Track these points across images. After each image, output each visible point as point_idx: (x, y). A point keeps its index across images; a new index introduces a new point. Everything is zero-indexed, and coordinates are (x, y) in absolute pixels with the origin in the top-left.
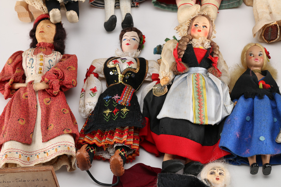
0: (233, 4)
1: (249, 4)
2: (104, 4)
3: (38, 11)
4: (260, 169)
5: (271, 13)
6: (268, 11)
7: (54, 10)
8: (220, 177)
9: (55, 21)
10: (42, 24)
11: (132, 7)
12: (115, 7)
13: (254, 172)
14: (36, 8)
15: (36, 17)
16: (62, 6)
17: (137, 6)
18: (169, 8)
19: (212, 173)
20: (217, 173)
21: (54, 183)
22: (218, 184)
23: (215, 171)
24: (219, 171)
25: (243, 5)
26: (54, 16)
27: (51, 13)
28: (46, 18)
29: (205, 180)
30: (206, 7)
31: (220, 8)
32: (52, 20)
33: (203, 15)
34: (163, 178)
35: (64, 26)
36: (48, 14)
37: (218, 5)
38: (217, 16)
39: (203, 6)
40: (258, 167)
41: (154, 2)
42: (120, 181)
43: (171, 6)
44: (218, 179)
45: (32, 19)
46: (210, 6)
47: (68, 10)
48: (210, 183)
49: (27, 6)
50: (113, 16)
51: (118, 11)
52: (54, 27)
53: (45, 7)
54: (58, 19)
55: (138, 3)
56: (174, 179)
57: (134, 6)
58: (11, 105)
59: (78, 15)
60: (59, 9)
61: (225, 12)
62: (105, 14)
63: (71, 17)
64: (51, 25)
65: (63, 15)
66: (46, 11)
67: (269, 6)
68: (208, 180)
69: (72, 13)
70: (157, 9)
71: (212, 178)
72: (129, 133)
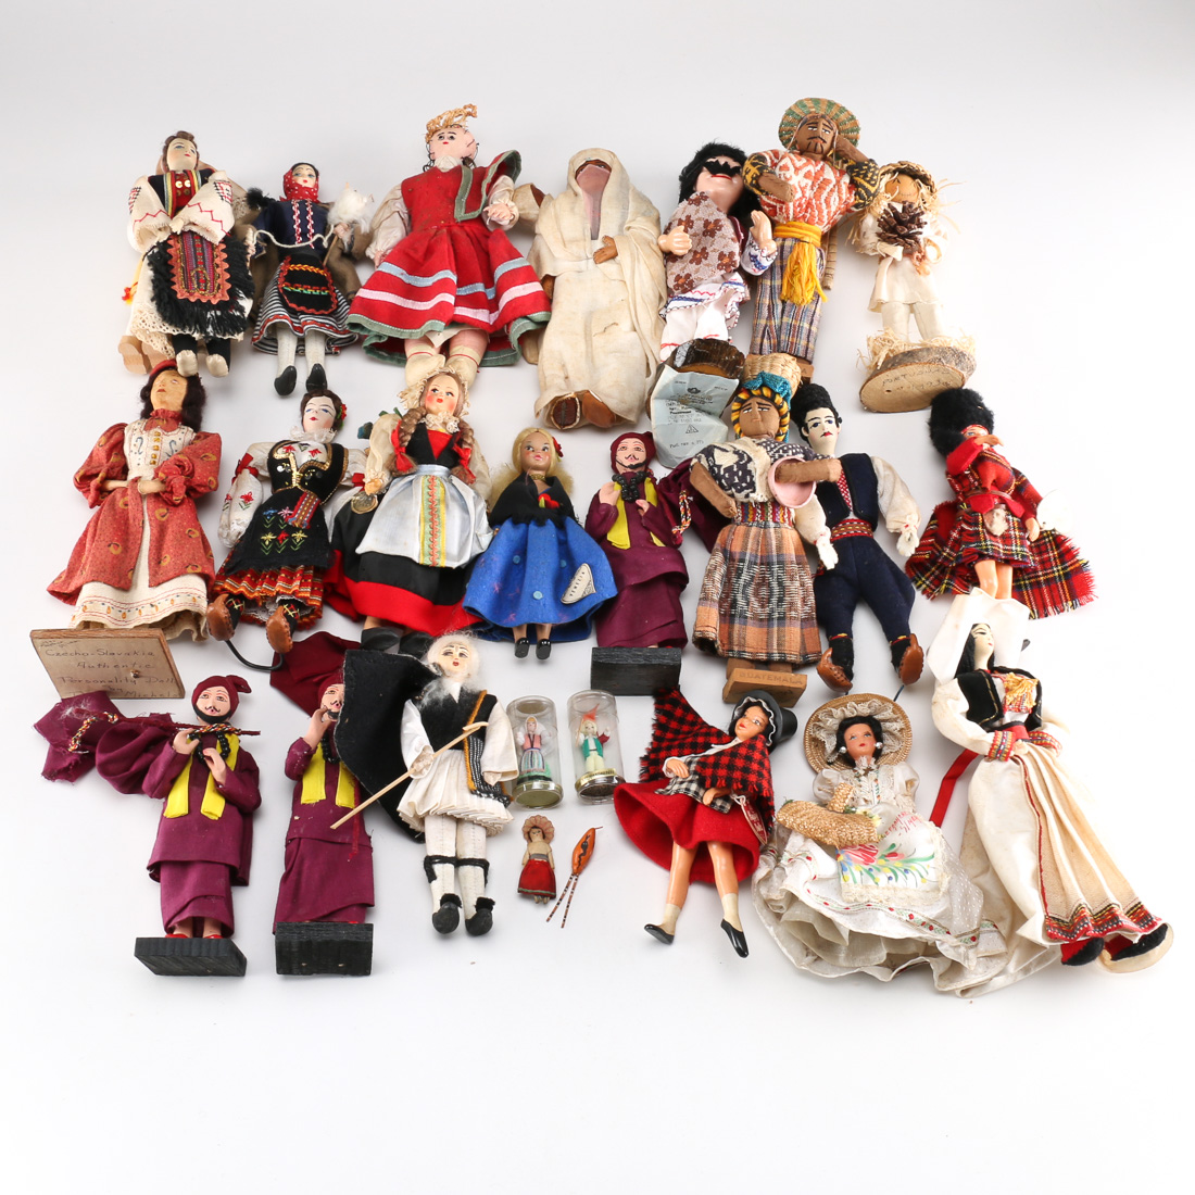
0: (504, 359)
1: (532, 360)
2: (277, 347)
3: (158, 355)
4: (533, 649)
5: (567, 378)
6: (563, 375)
7: (184, 352)
8: (460, 660)
9: (186, 372)
10: (162, 376)
11: (326, 354)
12: (297, 352)
13: (521, 653)
14: (154, 348)
15: (155, 364)
16: (201, 347)
17: (336, 353)
18: (392, 359)
19: (446, 654)
20: (456, 653)
21: (164, 660)
22: (456, 673)
23: (453, 650)
24: (460, 651)
25: (522, 361)
26: (184, 362)
27: (179, 358)
28: (170, 366)
29: (434, 664)
30: (455, 361)
31: (482, 364)
32: (180, 370)
33: (449, 374)
34: (354, 658)
35: (203, 382)
36: (174, 360)
37: (478, 358)
38: (476, 377)
39: (451, 360)
40: (528, 645)
41: (365, 347)
42: (284, 662)
43: (397, 357)
44: (456, 664)
45: (149, 368)
46: (462, 359)
47: (211, 353)
48: (443, 671)
49: (139, 345)
50: (290, 367)
51: (301, 360)
52: (184, 383)
53: (170, 348)
54: (192, 369)
55: (337, 348)
56: (374, 661)
57: (331, 353)
58: (98, 519)
59: (228, 364)
60: (195, 352)
61: (488, 372)
62: (279, 363)
63: (215, 366)
64: (179, 379)
65: (202, 363)
66: (172, 355)
67: (564, 366)
68: (439, 666)
69: (218, 359)
70: (372, 360)
71: (446, 663)
72: (304, 577)
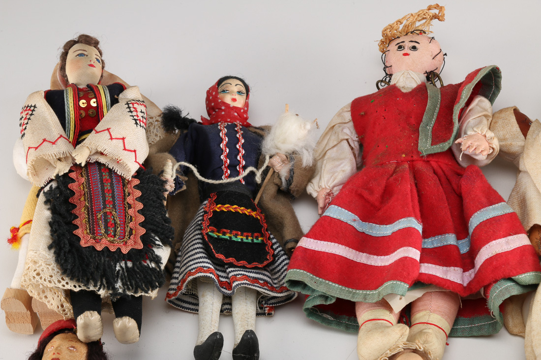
0: (480, 328)
1: (516, 330)
2: (197, 305)
3: (52, 313)
7: (87, 313)
9: (87, 337)
10: (57, 341)
11: (258, 314)
12: (222, 311)
14: (49, 306)
15: (46, 324)
16: (106, 305)
17: (269, 314)
18: (339, 324)
25: (503, 331)
26: (86, 326)
27: (80, 320)
28: (67, 328)
31: (453, 334)
32: (80, 335)
33: (415, 351)
35: (105, 348)
36: (74, 322)
37: (447, 326)
38: (445, 351)
39: (415, 329)
41: (307, 309)
43: (345, 320)
45: (37, 327)
46: (431, 330)
47: (119, 315)
49: (28, 301)
50: (215, 334)
51: (227, 321)
52: (83, 351)
53: (68, 306)
54: (95, 334)
55: (272, 308)
57: (264, 314)
59: (139, 328)
61: (461, 344)
63: (125, 330)
64: (78, 345)
70: (313, 324)
